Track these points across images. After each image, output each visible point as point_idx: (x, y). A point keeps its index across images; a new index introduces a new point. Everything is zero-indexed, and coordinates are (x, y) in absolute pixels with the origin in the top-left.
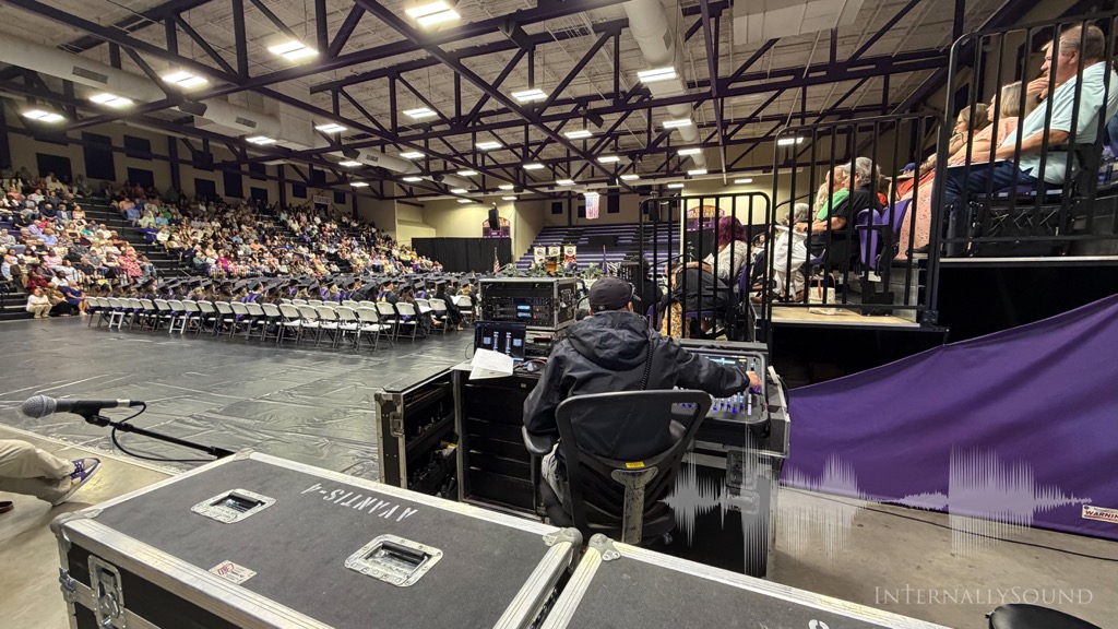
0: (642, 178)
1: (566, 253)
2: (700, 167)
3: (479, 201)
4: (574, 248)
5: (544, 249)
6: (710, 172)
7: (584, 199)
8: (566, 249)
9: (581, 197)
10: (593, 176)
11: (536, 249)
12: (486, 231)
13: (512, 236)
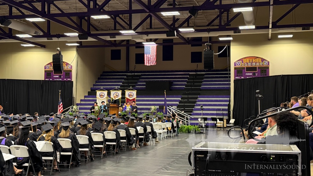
0: (197, 31)
1: (127, 96)
2: (249, 23)
3: (42, 46)
4: (134, 92)
5: (106, 93)
6: (257, 28)
7: (143, 47)
8: (127, 92)
9: (140, 46)
10: (151, 28)
11: (98, 93)
12: (48, 74)
13: (74, 79)
